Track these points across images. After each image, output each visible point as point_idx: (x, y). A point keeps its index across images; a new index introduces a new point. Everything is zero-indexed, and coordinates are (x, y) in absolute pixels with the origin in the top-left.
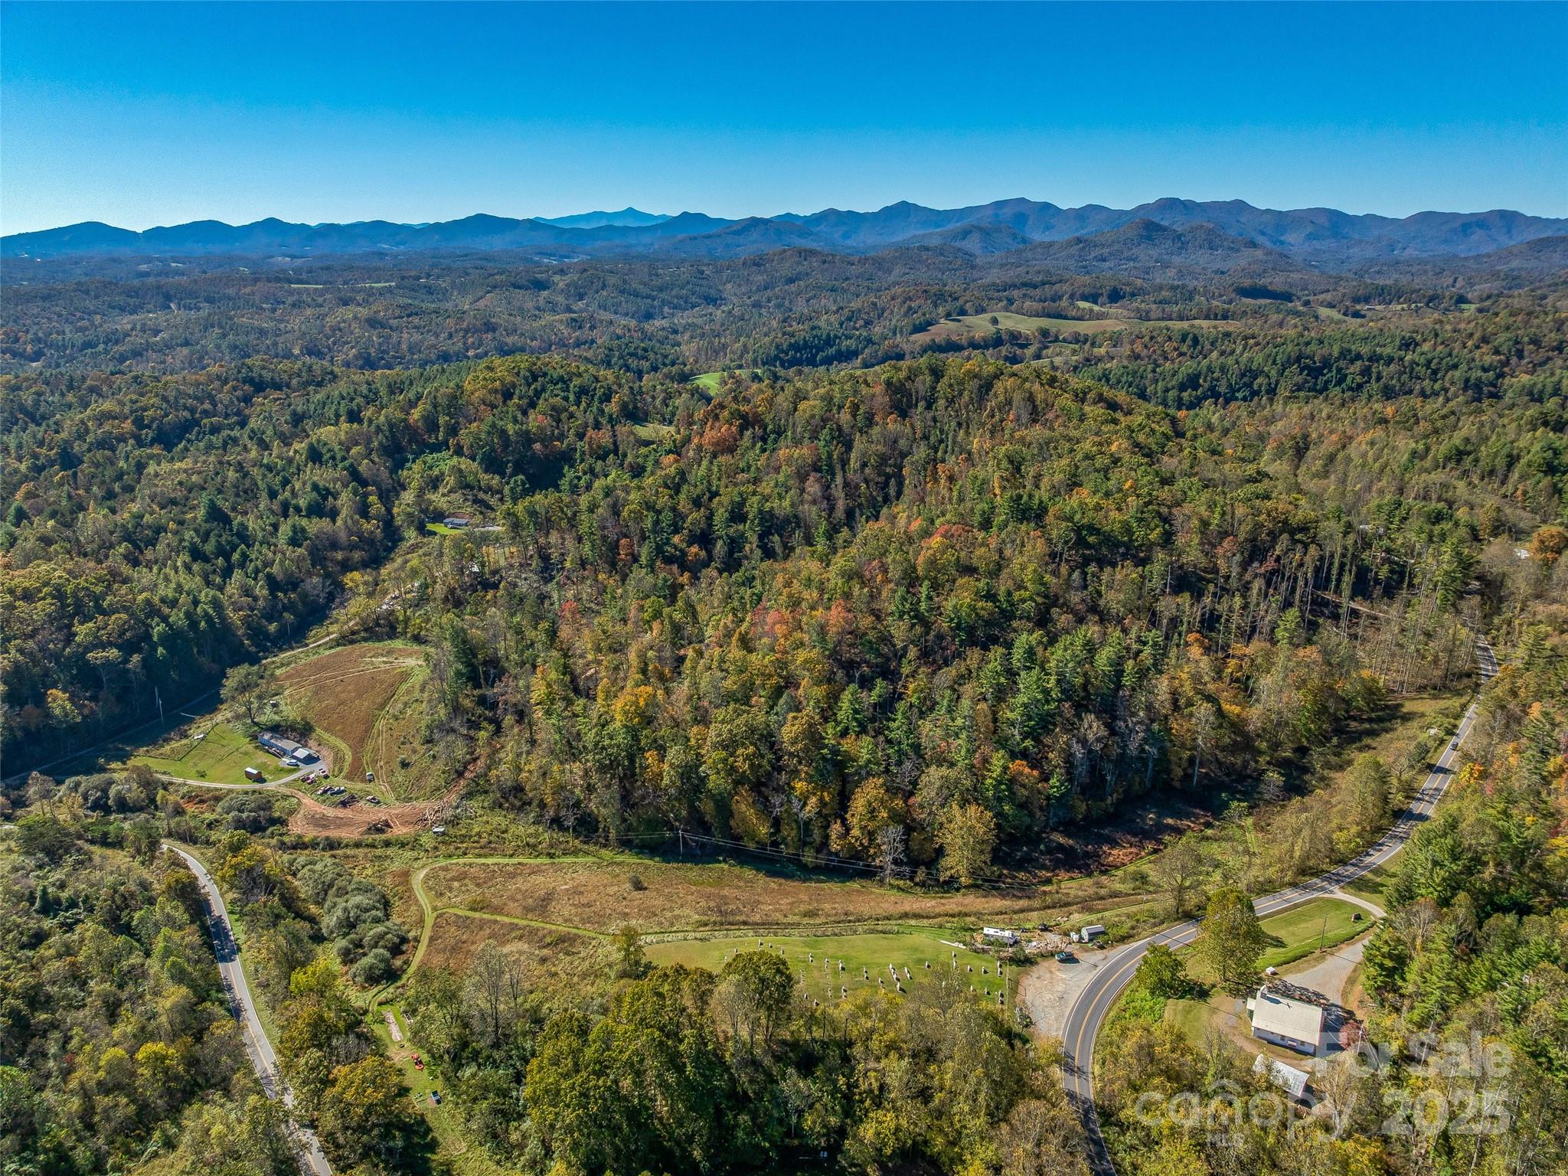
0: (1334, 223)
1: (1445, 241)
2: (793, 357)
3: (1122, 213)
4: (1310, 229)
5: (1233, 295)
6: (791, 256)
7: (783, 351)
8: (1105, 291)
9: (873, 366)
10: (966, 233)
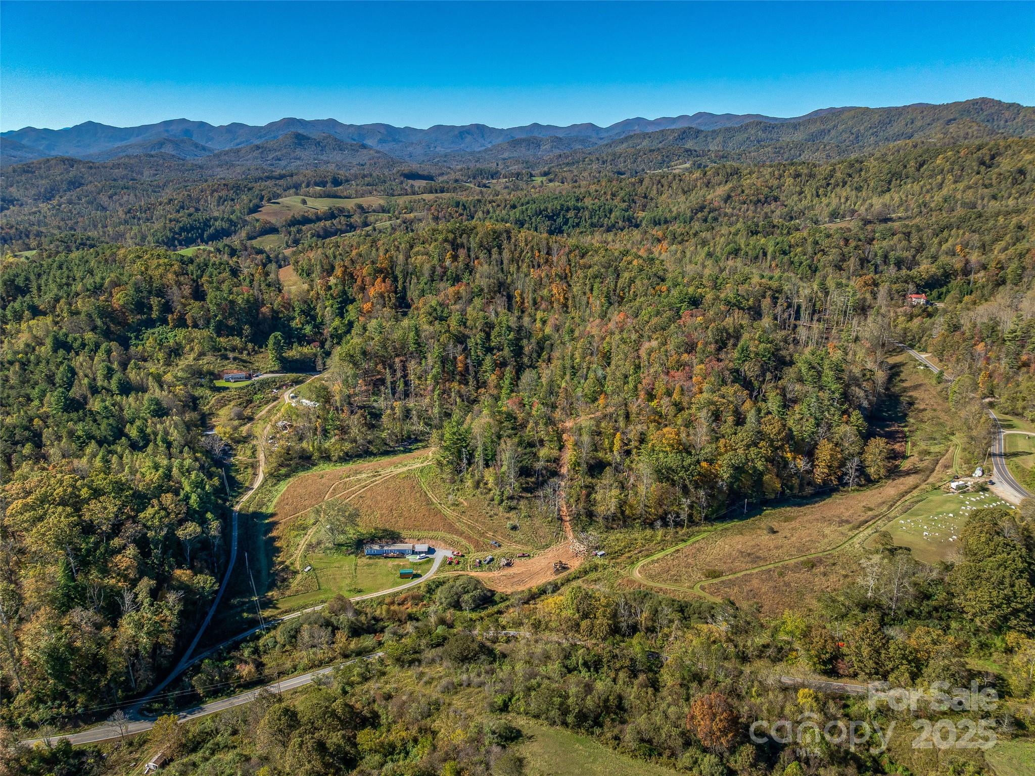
0: (388, 132)
1: (453, 142)
2: (187, 237)
3: (261, 128)
4: (380, 136)
5: (402, 178)
6: (57, 165)
7: (177, 234)
8: (329, 179)
9: (255, 238)
10: (161, 144)
